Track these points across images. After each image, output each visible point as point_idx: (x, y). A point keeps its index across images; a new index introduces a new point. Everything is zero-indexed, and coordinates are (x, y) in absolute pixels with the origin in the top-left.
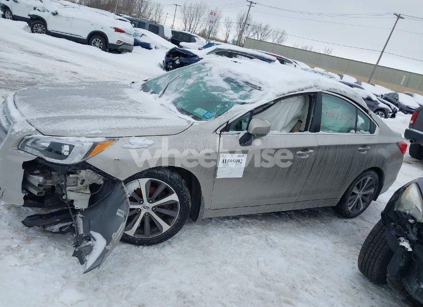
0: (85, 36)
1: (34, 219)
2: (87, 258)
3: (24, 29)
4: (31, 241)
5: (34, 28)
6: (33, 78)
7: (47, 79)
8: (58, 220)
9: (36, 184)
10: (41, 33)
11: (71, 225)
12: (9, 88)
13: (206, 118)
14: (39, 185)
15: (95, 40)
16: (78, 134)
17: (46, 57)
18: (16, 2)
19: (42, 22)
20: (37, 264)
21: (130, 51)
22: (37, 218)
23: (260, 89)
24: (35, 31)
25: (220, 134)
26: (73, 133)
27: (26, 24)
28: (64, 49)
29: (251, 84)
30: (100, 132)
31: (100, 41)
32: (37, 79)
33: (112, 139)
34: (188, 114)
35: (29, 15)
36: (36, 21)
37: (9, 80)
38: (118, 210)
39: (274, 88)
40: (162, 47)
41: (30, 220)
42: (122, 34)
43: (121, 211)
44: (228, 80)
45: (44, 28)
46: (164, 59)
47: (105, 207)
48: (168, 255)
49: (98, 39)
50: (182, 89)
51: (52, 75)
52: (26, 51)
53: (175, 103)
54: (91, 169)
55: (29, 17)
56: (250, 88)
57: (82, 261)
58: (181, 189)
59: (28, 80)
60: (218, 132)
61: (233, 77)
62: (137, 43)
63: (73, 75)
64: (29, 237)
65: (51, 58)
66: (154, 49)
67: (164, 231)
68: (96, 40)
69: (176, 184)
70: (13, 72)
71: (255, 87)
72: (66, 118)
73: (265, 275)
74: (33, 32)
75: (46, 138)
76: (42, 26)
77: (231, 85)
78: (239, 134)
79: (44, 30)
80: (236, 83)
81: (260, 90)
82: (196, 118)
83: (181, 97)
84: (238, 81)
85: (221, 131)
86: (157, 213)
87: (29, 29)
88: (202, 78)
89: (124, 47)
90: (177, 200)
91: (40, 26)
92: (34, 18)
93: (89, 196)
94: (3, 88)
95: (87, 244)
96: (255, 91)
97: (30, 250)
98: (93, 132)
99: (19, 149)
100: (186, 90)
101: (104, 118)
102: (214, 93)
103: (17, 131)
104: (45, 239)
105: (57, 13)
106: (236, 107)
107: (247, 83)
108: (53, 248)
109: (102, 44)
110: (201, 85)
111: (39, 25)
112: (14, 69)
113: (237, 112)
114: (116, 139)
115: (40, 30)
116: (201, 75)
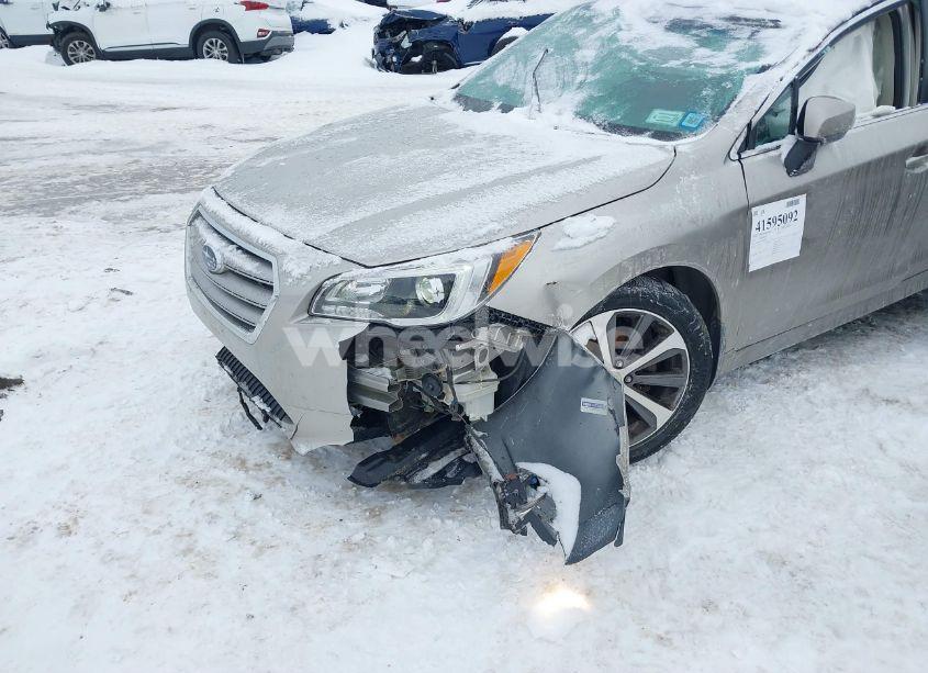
0: (183, 40)
1: (373, 468)
2: (556, 526)
3: (48, 61)
4: (383, 517)
5: (69, 53)
6: (136, 161)
7: (162, 155)
8: (424, 456)
9: (384, 387)
10: (87, 60)
11: (460, 458)
12: (104, 197)
13: (691, 130)
14: (390, 388)
15: (207, 43)
16: (449, 244)
17: (130, 109)
18: (7, 3)
19: (83, 35)
20: (429, 565)
21: (289, 49)
22: (381, 463)
23: (776, 24)
24: (72, 59)
25: (740, 159)
26: (436, 247)
27: (48, 48)
28: (153, 82)
29: (746, 20)
30: (496, 226)
31: (220, 42)
32: (145, 161)
33: (527, 236)
34: (637, 131)
35: (48, 26)
36: (68, 36)
37: (92, 179)
38: (583, 400)
39: (817, 12)
40: (356, 19)
41: (369, 470)
42: (263, 13)
43: (589, 400)
44: (679, 26)
45: (91, 48)
46: (372, 45)
47: (539, 401)
48: (684, 476)
49: (214, 40)
50: (580, 78)
51: (167, 143)
52: (79, 107)
53: (584, 114)
54: (502, 321)
55: (51, 32)
56: (747, 31)
57: (550, 538)
58: (690, 318)
59: (126, 169)
60: (734, 155)
61: (687, 15)
62: (299, 27)
63: (207, 133)
64: (372, 510)
65: (137, 108)
66: (339, 29)
67: (659, 426)
68: (211, 43)
69: (677, 308)
70: (87, 160)
71: (761, 24)
72: (397, 214)
73: (917, 470)
74: (69, 63)
75: (377, 275)
76: (85, 44)
77: (693, 35)
78: (778, 147)
79: (91, 52)
80: (702, 27)
81: (777, 27)
82: (662, 134)
83: (591, 97)
84: (708, 20)
85: (739, 153)
86: (637, 387)
87: (60, 58)
88: (613, 39)
89: (275, 42)
90: (683, 346)
91: (81, 44)
92: (62, 29)
93: (494, 387)
94: (91, 198)
95: (539, 496)
96: (765, 33)
97: (397, 538)
98: (484, 231)
99: (312, 316)
100: (591, 78)
101: (479, 190)
102: (673, 64)
103: (296, 273)
104: (407, 504)
105: (108, 5)
106: (751, 84)
107: (735, 19)
108: (438, 521)
109: (225, 48)
110: (624, 55)
111: (77, 42)
112: (84, 153)
113: (758, 94)
114: (533, 233)
115: (82, 54)
116: (605, 32)
